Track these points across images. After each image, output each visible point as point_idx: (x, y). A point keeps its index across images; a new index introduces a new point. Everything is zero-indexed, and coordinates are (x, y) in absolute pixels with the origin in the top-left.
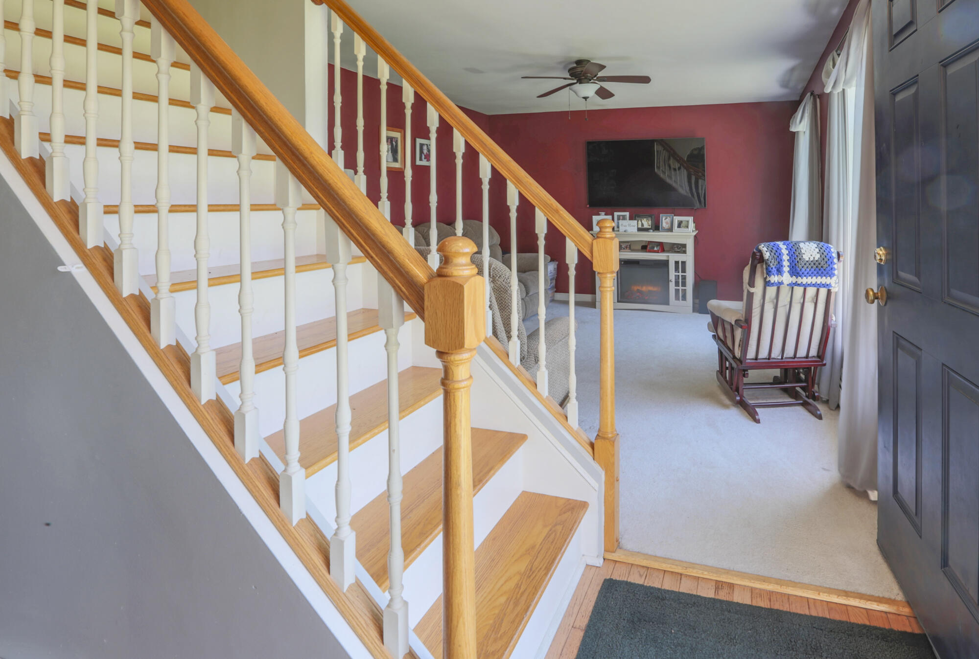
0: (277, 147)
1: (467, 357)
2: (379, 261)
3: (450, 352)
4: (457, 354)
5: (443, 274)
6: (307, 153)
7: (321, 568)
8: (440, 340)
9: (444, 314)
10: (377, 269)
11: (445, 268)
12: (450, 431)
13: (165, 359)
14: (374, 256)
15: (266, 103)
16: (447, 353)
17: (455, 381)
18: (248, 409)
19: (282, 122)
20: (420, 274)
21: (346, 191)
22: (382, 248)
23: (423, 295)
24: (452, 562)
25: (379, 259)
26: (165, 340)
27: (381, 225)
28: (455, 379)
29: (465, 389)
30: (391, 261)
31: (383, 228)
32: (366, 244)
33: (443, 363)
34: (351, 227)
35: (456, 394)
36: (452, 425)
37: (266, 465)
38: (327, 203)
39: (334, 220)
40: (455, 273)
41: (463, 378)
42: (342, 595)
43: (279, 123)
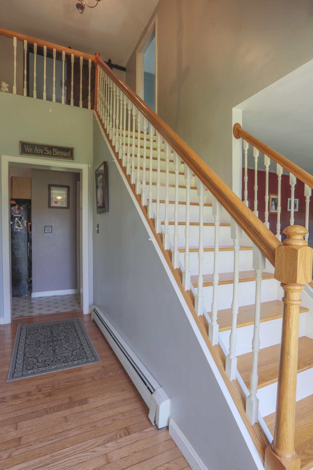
0: (213, 190)
1: (298, 289)
2: (254, 237)
3: (288, 284)
4: (292, 286)
5: (286, 243)
6: (224, 191)
7: (222, 367)
8: (283, 277)
9: (286, 264)
10: (253, 241)
11: (288, 241)
12: (286, 325)
13: (175, 273)
14: (251, 235)
15: (209, 173)
16: (286, 285)
17: (290, 300)
18: (200, 295)
19: (214, 180)
20: (274, 244)
21: (239, 206)
22: (255, 231)
23: (275, 254)
24: (282, 391)
25: (253, 236)
26: (176, 267)
27: (255, 221)
28: (290, 299)
29: (296, 305)
30: (259, 237)
31: (256, 222)
32: (248, 230)
33: (284, 289)
34: (242, 222)
35: (291, 306)
36: (287, 322)
37: (205, 319)
38: (232, 212)
39: (234, 219)
40: (293, 243)
41: (295, 300)
42: (229, 382)
43: (213, 180)
